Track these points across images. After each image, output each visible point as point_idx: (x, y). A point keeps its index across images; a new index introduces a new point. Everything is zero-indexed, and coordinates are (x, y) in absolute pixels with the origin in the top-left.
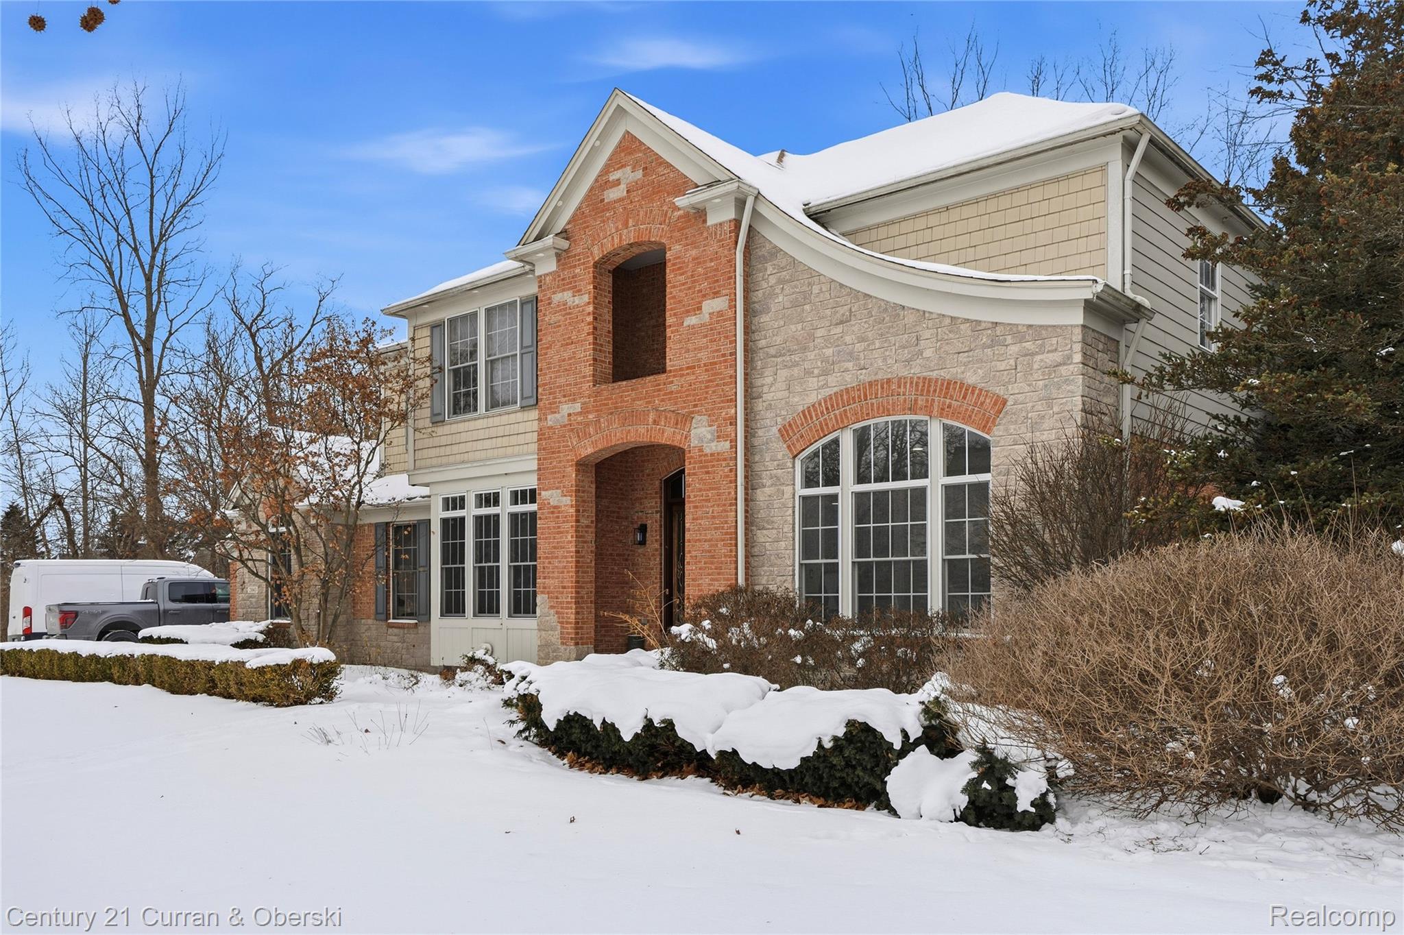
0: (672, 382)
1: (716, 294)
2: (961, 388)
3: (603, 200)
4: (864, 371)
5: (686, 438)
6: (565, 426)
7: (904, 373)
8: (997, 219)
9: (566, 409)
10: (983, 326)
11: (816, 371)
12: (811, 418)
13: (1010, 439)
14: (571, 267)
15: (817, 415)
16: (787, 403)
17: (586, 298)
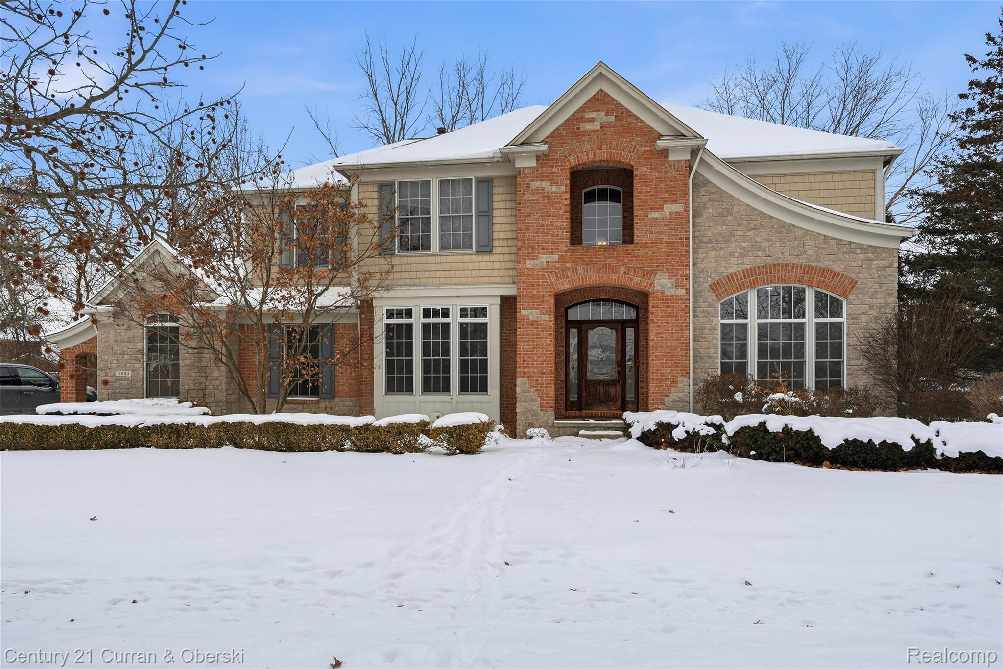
0: (638, 250)
1: (675, 202)
2: (831, 273)
3: (579, 129)
4: (769, 258)
5: (651, 284)
6: (544, 269)
7: (795, 261)
8: (814, 186)
9: (544, 258)
10: (844, 242)
11: (736, 254)
12: (733, 280)
13: (859, 301)
14: (549, 166)
15: (737, 279)
16: (715, 270)
17: (563, 188)
